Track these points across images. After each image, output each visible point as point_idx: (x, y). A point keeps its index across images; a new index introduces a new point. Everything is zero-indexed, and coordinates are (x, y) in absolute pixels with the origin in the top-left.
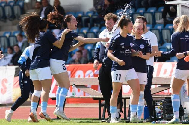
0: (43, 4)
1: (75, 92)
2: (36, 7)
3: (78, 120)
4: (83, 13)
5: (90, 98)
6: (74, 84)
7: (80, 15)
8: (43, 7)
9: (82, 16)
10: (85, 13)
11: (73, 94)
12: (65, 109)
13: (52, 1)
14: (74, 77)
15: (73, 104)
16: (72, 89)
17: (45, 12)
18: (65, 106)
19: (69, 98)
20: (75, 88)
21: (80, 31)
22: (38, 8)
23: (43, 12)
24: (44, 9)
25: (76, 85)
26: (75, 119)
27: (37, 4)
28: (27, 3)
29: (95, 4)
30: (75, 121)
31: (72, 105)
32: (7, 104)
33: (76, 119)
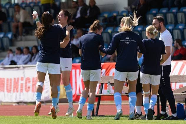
0: (79, 4)
1: (110, 89)
2: (72, 6)
3: (112, 117)
4: (118, 12)
5: (124, 95)
6: (109, 82)
7: (115, 14)
8: (79, 6)
9: (117, 16)
10: (120, 12)
11: (108, 92)
12: (100, 106)
13: (88, 1)
14: (108, 75)
15: (108, 101)
16: (107, 86)
17: (81, 11)
18: (100, 104)
19: (104, 95)
20: (110, 86)
21: (115, 30)
22: (75, 7)
23: (79, 12)
24: (80, 8)
25: (111, 83)
26: (109, 116)
27: (73, 3)
28: (63, 3)
29: (129, 4)
30: (110, 118)
31: (106, 102)
32: (44, 102)
33: (111, 116)
